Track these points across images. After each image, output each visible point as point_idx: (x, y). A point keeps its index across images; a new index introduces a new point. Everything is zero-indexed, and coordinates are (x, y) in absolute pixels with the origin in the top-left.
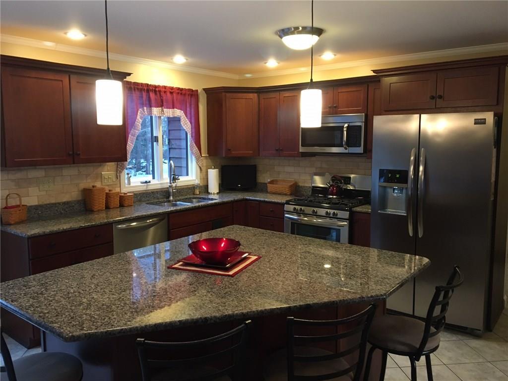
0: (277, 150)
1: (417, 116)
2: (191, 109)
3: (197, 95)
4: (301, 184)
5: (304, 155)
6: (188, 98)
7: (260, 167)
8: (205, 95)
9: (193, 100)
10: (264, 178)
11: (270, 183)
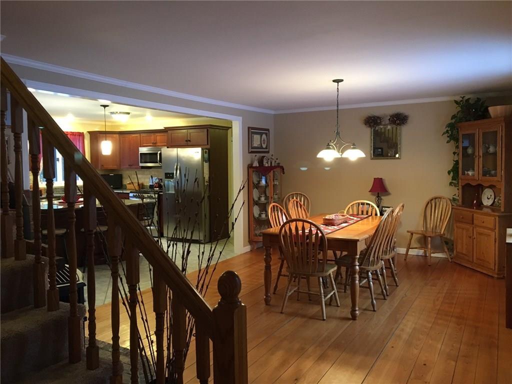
0: (129, 165)
1: (176, 149)
2: (79, 143)
3: (83, 135)
4: (145, 184)
5: (143, 167)
6: (77, 137)
7: (124, 176)
8: (89, 135)
9: (81, 138)
10: (126, 182)
11: (128, 184)
